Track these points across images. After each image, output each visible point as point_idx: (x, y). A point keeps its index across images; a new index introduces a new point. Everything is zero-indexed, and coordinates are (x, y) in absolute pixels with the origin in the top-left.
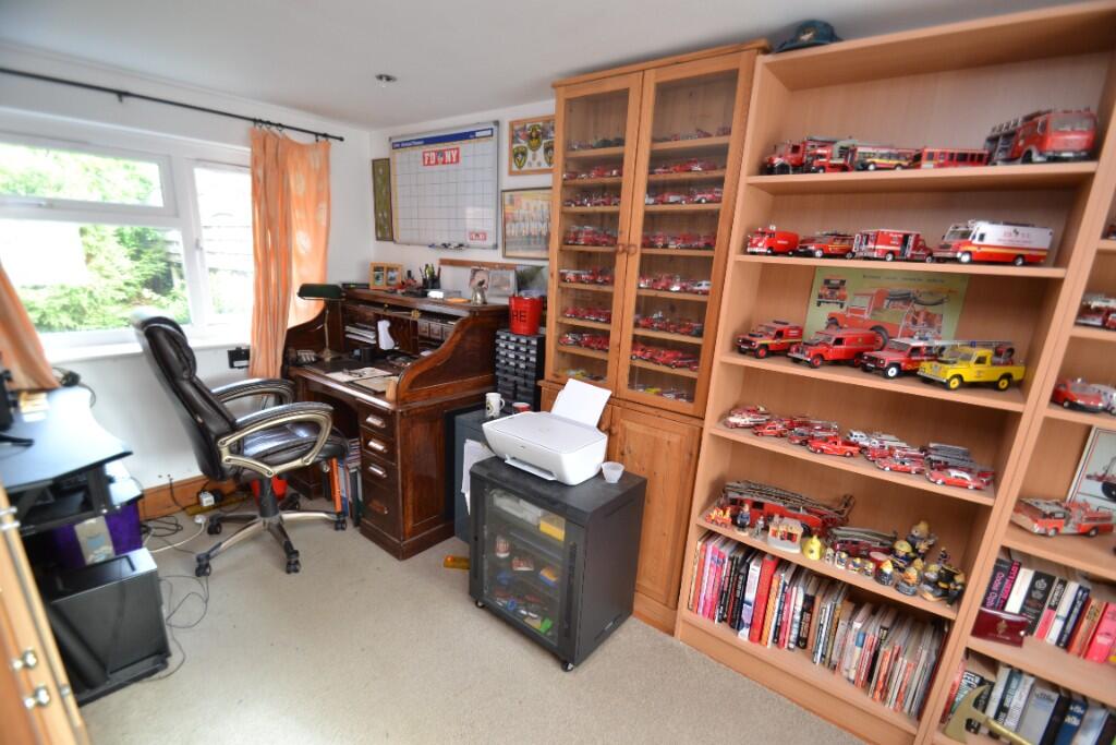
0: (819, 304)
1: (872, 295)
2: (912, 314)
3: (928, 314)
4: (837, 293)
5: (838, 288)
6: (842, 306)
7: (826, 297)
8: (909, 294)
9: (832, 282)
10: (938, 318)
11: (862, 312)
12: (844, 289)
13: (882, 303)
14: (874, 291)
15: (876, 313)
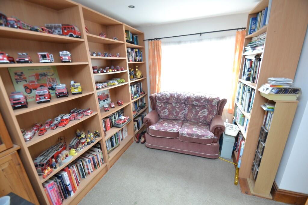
0: (17, 82)
1: (34, 76)
2: (48, 79)
3: (52, 78)
4: (22, 77)
5: (21, 75)
6: (26, 81)
7: (18, 79)
8: (44, 74)
9: (18, 73)
10: (55, 79)
11: (34, 82)
12: (24, 75)
13: (39, 78)
14: (34, 74)
15: (39, 81)
